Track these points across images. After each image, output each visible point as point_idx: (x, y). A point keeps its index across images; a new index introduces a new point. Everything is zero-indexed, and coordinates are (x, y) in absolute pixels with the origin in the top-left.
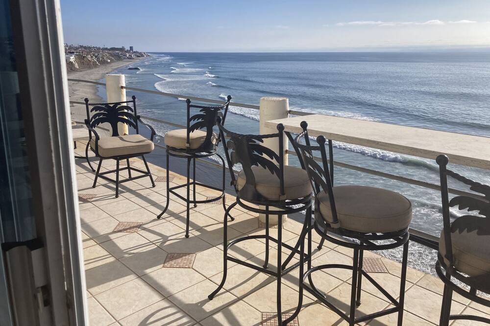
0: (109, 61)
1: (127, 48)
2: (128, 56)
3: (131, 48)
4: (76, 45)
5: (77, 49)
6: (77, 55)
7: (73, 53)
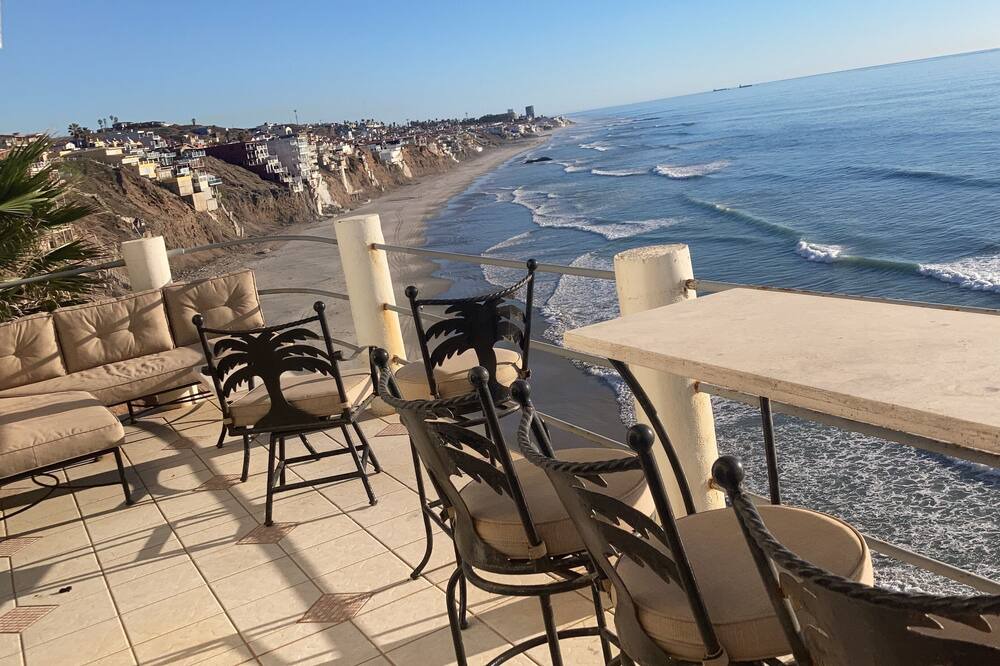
0: (480, 149)
1: (520, 112)
2: (522, 131)
3: (529, 110)
4: (402, 122)
5: (403, 131)
6: (405, 146)
7: (397, 142)
